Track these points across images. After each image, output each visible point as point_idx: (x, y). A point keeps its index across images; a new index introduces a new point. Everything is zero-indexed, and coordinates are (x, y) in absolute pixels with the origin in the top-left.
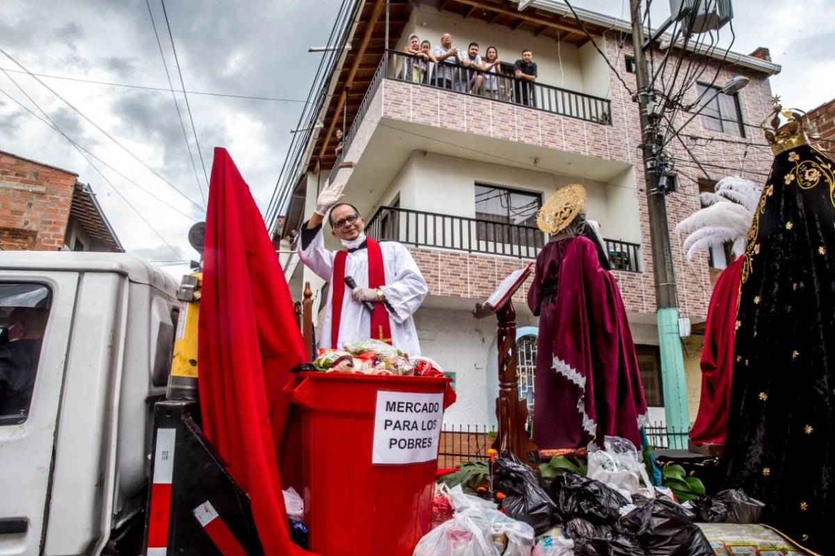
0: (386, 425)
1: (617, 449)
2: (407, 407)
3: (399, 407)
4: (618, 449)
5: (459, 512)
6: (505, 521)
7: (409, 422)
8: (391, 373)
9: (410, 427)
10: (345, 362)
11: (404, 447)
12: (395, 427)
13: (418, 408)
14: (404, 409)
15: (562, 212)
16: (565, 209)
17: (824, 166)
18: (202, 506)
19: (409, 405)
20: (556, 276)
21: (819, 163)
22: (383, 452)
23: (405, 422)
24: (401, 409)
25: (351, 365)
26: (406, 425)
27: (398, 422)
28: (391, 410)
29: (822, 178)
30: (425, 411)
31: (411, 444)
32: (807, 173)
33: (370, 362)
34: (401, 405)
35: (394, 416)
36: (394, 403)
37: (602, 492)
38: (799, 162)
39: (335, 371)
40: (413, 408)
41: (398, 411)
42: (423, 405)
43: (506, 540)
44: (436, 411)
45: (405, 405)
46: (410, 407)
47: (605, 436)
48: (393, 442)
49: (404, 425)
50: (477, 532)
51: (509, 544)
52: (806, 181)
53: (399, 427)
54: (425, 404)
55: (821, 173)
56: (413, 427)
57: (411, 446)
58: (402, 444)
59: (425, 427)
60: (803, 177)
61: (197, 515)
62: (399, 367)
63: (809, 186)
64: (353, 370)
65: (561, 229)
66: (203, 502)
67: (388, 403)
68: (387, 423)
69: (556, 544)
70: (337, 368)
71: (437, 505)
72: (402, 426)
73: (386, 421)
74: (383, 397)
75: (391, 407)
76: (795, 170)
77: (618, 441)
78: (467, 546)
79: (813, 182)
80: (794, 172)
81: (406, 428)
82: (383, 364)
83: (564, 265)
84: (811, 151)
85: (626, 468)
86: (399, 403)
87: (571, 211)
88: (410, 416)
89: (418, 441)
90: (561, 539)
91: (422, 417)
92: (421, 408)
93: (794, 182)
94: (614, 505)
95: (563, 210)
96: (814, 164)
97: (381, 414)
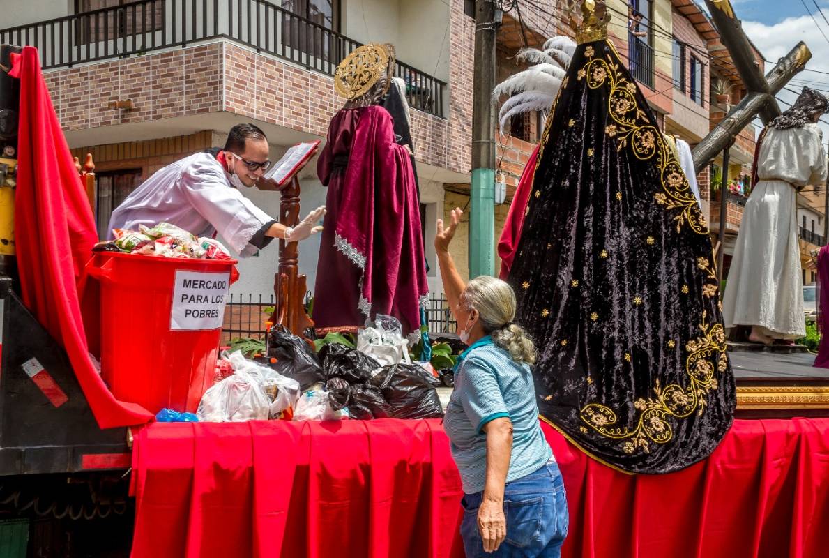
0: (183, 299)
1: (385, 326)
2: (201, 284)
3: (194, 284)
4: (388, 327)
5: (239, 369)
6: (276, 377)
7: (202, 297)
8: (188, 257)
9: (202, 300)
10: (149, 247)
11: (197, 317)
12: (190, 300)
13: (209, 285)
14: (198, 286)
15: (361, 75)
16: (365, 72)
17: (612, 67)
18: (29, 361)
19: (202, 283)
20: (348, 148)
21: (608, 62)
22: (180, 320)
23: (198, 296)
24: (195, 286)
25: (153, 249)
26: (199, 298)
27: (193, 296)
28: (187, 286)
29: (608, 80)
30: (214, 288)
31: (202, 314)
32: (596, 72)
33: (169, 246)
34: (196, 282)
35: (190, 291)
36: (190, 281)
37: (358, 358)
38: (593, 58)
39: (139, 253)
40: (205, 286)
41: (193, 287)
42: (213, 283)
43: (277, 391)
44: (223, 288)
45: (199, 283)
46: (202, 284)
47: (377, 315)
48: (189, 312)
49: (198, 299)
50: (254, 384)
51: (279, 395)
52: (593, 80)
53: (194, 300)
54: (215, 283)
55: (608, 74)
56: (205, 301)
57: (202, 315)
58: (196, 314)
59: (214, 301)
60: (592, 76)
61: (25, 369)
62: (195, 252)
63: (595, 87)
64: (156, 253)
65: (357, 95)
66: (30, 358)
67: (185, 281)
68: (184, 297)
69: (316, 396)
70: (140, 251)
71: (219, 367)
72: (196, 301)
73: (183, 295)
74: (181, 276)
75: (187, 284)
76: (587, 66)
77: (388, 319)
78: (245, 394)
79: (598, 83)
80: (586, 69)
81: (199, 301)
82: (180, 248)
83: (356, 138)
84: (606, 48)
85: (391, 343)
86: (194, 281)
87: (370, 77)
88: (202, 292)
89: (209, 312)
90: (321, 392)
91: (212, 293)
92: (212, 285)
93: (584, 79)
94: (367, 368)
95: (363, 74)
96: (604, 63)
97: (179, 290)
